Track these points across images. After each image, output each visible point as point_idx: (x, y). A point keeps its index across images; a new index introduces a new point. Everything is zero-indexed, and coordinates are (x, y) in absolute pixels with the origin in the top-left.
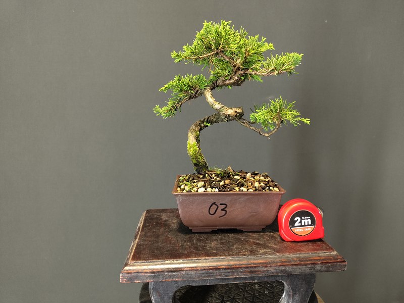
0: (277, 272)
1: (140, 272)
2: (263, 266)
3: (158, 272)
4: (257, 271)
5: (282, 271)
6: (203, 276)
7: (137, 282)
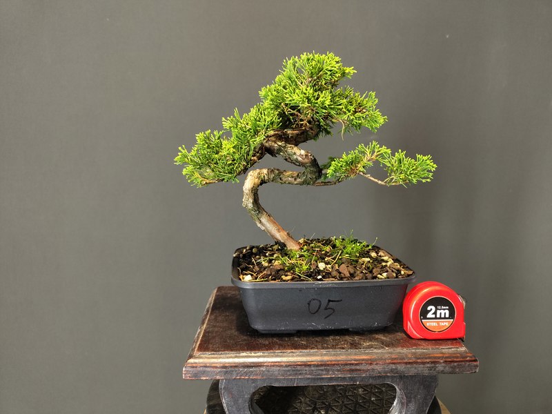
0: (386, 372)
1: (208, 367)
2: (367, 364)
3: (231, 367)
4: (360, 370)
5: (392, 371)
6: (288, 373)
7: (204, 378)
